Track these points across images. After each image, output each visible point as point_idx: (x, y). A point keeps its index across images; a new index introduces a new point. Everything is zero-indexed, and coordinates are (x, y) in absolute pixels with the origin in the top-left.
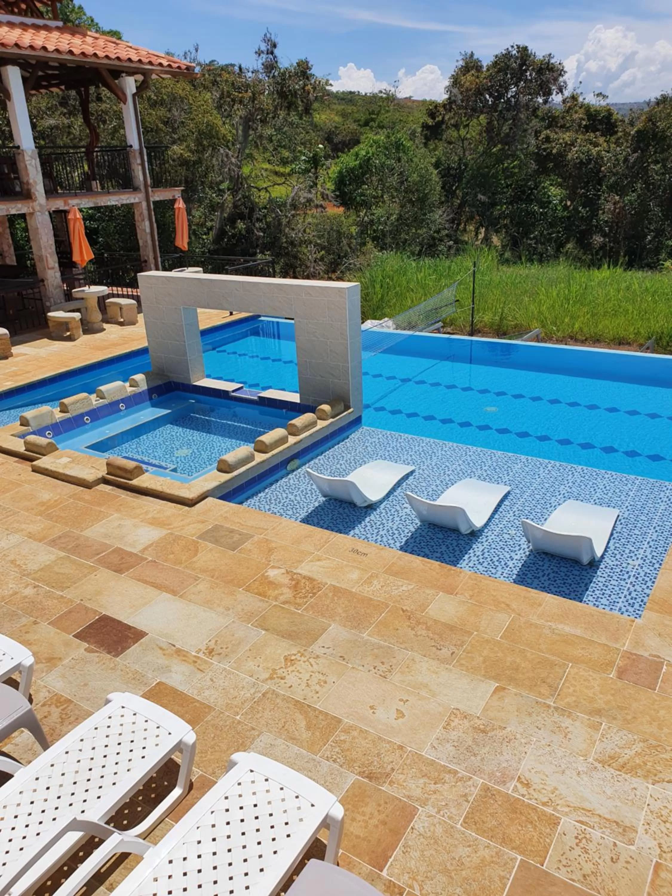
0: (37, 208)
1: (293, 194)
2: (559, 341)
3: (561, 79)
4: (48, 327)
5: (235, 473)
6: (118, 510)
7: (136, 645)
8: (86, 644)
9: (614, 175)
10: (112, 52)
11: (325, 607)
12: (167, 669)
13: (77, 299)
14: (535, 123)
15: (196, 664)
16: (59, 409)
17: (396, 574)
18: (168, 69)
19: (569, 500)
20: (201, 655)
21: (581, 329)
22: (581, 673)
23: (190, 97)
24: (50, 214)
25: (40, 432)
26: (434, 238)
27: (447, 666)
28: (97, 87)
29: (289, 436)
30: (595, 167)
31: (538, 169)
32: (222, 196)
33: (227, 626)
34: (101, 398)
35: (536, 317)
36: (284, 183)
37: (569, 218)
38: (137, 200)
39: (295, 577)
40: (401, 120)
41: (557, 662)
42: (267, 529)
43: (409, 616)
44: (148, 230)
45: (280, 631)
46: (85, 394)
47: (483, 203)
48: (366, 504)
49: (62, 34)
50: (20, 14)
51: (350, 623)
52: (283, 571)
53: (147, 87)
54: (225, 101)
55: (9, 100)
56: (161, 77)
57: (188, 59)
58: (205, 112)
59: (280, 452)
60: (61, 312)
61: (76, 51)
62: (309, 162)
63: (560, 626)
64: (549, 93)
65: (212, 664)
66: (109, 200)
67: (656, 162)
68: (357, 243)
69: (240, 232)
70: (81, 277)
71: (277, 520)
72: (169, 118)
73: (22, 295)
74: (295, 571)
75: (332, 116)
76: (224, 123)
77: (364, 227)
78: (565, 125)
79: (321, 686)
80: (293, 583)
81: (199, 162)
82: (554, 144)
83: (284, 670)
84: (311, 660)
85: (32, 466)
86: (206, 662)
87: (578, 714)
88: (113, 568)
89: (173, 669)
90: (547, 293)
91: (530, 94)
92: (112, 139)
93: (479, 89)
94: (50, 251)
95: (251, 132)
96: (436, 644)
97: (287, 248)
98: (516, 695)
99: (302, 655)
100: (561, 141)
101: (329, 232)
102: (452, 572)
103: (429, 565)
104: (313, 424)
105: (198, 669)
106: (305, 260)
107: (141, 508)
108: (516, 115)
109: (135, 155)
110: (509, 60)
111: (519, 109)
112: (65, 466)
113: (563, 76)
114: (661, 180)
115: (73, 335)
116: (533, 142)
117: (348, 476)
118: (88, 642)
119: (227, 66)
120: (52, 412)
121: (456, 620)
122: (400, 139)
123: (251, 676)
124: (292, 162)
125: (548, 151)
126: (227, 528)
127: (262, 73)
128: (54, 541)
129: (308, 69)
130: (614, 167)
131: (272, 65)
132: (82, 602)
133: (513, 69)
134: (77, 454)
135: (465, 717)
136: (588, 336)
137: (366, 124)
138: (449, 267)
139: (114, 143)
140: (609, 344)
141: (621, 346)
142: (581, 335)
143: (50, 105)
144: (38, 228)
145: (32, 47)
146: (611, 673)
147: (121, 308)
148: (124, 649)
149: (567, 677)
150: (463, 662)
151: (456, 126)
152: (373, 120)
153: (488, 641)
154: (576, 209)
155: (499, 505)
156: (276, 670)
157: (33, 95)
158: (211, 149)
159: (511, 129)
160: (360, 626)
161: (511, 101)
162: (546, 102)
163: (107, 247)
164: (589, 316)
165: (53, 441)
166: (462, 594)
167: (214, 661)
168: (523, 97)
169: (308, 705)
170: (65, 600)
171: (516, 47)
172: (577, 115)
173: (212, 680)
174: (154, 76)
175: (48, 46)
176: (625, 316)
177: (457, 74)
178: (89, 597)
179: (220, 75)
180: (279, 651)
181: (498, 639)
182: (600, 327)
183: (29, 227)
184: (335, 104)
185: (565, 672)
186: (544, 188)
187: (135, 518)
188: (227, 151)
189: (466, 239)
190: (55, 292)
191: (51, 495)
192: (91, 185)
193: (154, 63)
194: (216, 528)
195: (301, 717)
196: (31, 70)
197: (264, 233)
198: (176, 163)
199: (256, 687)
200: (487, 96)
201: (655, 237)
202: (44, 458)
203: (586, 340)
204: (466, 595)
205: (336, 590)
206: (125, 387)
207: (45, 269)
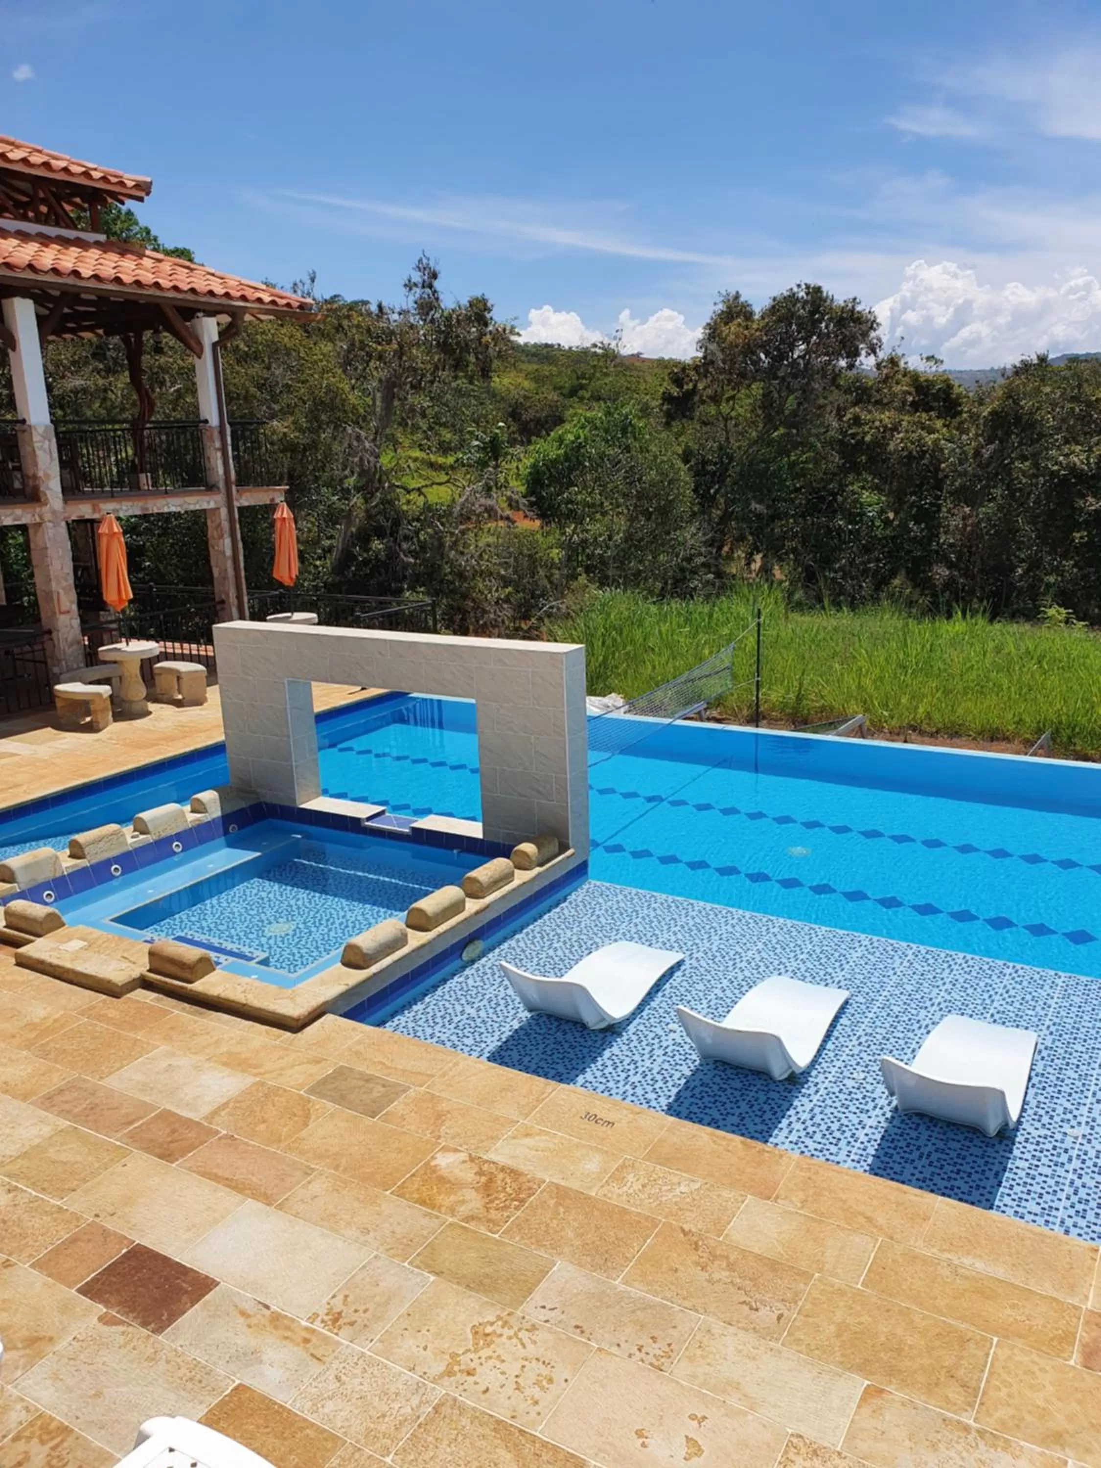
0: (48, 516)
1: (462, 500)
2: (894, 734)
3: (873, 334)
4: (55, 708)
5: (374, 969)
6: (168, 1039)
7: (196, 1306)
8: (100, 1306)
9: (961, 475)
10: (182, 281)
11: (543, 1228)
12: (253, 1357)
13: (105, 662)
14: (837, 397)
15: (308, 1346)
16: (68, 852)
17: (666, 1161)
18: (270, 307)
19: (950, 1015)
20: (318, 1326)
21: (928, 716)
22: (1018, 1358)
23: (302, 349)
24: (68, 524)
25: (33, 894)
26: (683, 570)
27: (772, 1344)
28: (157, 332)
29: (467, 899)
30: (931, 463)
31: (844, 464)
32: (347, 499)
33: (364, 1267)
34: (142, 833)
35: (855, 694)
36: (448, 482)
37: (893, 538)
38: (212, 505)
39: (485, 1167)
40: (628, 388)
41: (970, 1334)
42: (433, 1076)
43: (696, 1243)
44: (229, 553)
45: (464, 1276)
46: (114, 827)
47: (759, 516)
48: (603, 1025)
49: (105, 252)
50: (37, 220)
51: (589, 1259)
52: (463, 1156)
53: (237, 333)
54: (355, 356)
55: (14, 349)
56: (258, 319)
57: (299, 293)
58: (324, 371)
59: (452, 928)
60: (79, 684)
61: (127, 279)
62: (484, 449)
63: (967, 1261)
64: (857, 354)
65: (338, 1343)
66: (167, 505)
67: (1024, 458)
68: (561, 575)
69: (377, 556)
70: (114, 626)
71: (449, 1058)
72: (266, 379)
73: (13, 655)
74: (485, 1157)
75: (519, 380)
76: (353, 388)
77: (573, 550)
78: (882, 400)
79: (542, 1388)
80: (483, 1179)
81: (314, 446)
82: (866, 428)
83: (472, 1356)
84: (520, 1335)
85: (17, 956)
86: (326, 1340)
87: (1022, 1443)
88: (157, 1150)
89: (265, 1358)
90: (870, 657)
91: (827, 354)
92: (174, 410)
93: (748, 344)
94: (64, 584)
95: (396, 403)
96: (748, 1299)
97: (453, 583)
98: (903, 1404)
99: (505, 1324)
100: (877, 424)
101: (515, 558)
102: (767, 1155)
103: (724, 1143)
104: (507, 877)
105: (313, 1355)
106: (481, 601)
107: (208, 1033)
108: (808, 384)
109: (212, 436)
110: (794, 306)
111: (812, 375)
112: (75, 957)
113: (875, 330)
114: (1031, 484)
115: (98, 723)
116: (835, 424)
117: (570, 972)
118: (106, 1303)
119: (356, 303)
120: (57, 857)
121: (779, 1249)
122: (627, 418)
123: (412, 1369)
124: (455, 450)
125: (859, 437)
126: (361, 1073)
127: (414, 315)
128: (49, 1098)
129: (485, 310)
130: (961, 464)
131: (431, 303)
132: (97, 1220)
133: (799, 317)
134: (97, 933)
135: (815, 1453)
136: (940, 725)
137: (573, 392)
138: (711, 616)
139: (178, 415)
140: (974, 739)
141: (995, 743)
142: (928, 724)
143: (76, 358)
144: (46, 548)
145: (55, 271)
146: (1071, 1357)
147: (179, 678)
148: (173, 1316)
149: (992, 1365)
150: (800, 1335)
151: (715, 399)
152: (582, 387)
153: (841, 1293)
154: (904, 526)
155: (833, 1025)
156: (458, 1355)
157: (50, 342)
158: (332, 426)
159: (800, 404)
160: (609, 1264)
161: (799, 364)
162: (851, 366)
163: (158, 577)
164: (939, 694)
165: (57, 911)
166: (786, 1198)
167: (342, 1338)
168: (817, 358)
169: (521, 1431)
170: (67, 1216)
171: (804, 287)
172: (899, 387)
173: (338, 1379)
174: (248, 317)
175: (80, 270)
176: (998, 695)
177: (715, 322)
178: (110, 1209)
179: (348, 317)
180: (462, 1317)
181: (859, 1286)
182: (960, 711)
183: (32, 546)
184: (523, 362)
185: (987, 1355)
186: (853, 493)
187: (196, 1053)
188: (358, 430)
189: (734, 571)
190: (69, 651)
191: (49, 1009)
192: (138, 478)
193: (249, 297)
194: (341, 1073)
195: (509, 1456)
196: (51, 306)
197: (416, 558)
198: (276, 447)
199: (422, 1391)
200: (762, 356)
201: (1027, 572)
202: (39, 941)
203: (937, 732)
204: (794, 1199)
205: (561, 1194)
206: (183, 813)
207: (55, 613)
